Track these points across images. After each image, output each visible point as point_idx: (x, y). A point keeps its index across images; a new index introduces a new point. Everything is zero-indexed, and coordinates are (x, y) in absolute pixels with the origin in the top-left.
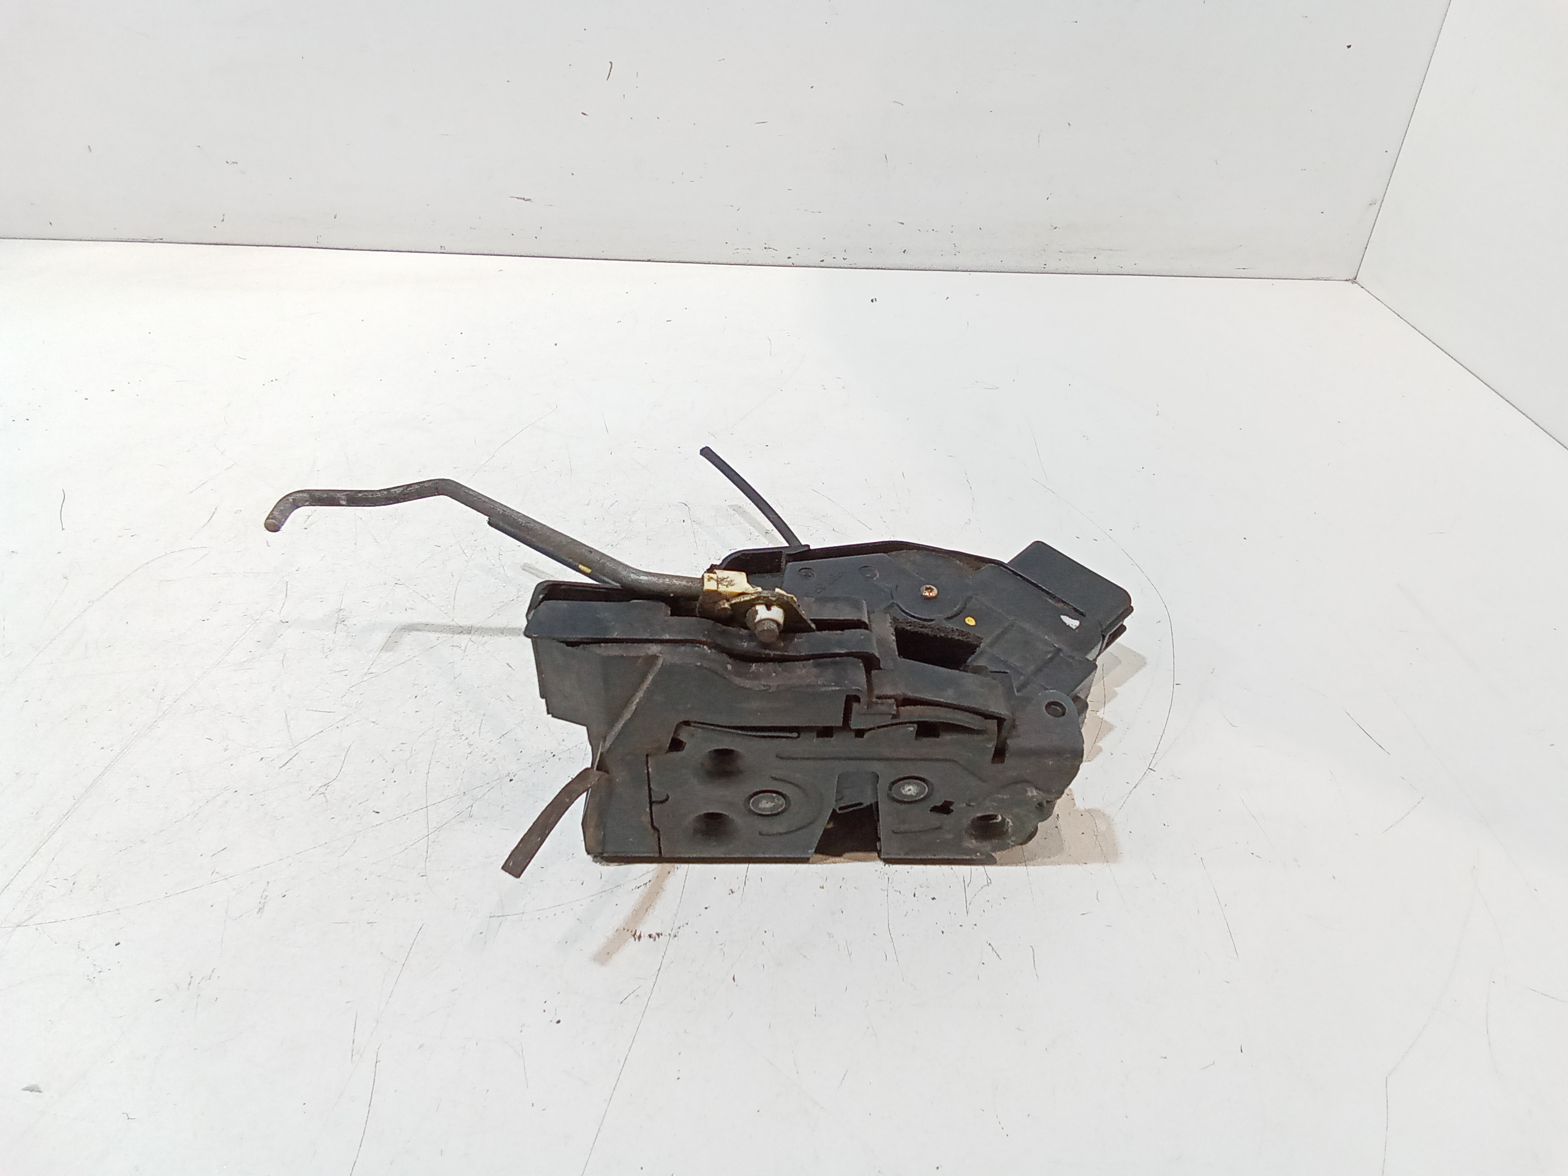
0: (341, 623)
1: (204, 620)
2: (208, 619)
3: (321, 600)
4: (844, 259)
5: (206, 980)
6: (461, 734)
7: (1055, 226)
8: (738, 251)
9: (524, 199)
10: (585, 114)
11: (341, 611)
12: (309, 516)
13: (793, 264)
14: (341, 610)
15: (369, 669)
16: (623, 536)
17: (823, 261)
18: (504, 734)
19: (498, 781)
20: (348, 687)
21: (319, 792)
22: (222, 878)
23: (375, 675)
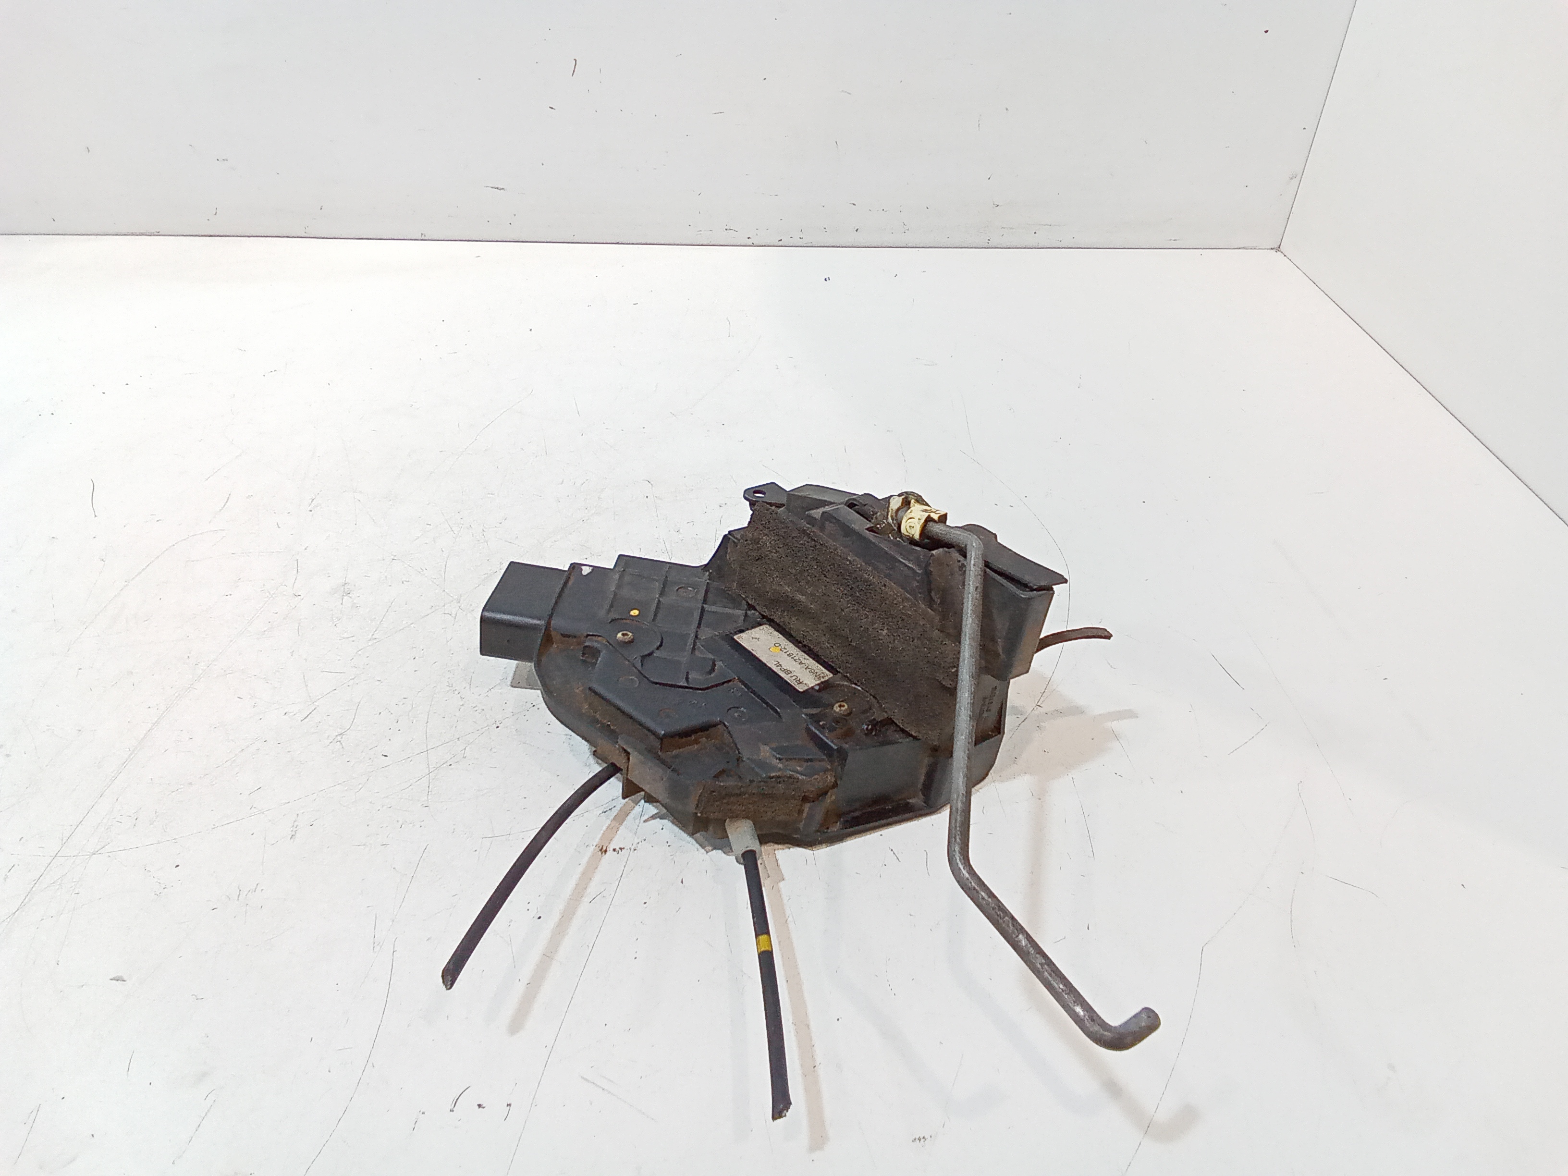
0: (346, 595)
1: (226, 595)
2: (231, 595)
3: (328, 575)
4: (800, 238)
5: (252, 892)
6: (454, 689)
7: (997, 205)
8: (700, 232)
9: (498, 188)
11: (346, 585)
12: (313, 499)
13: (753, 244)
14: (347, 583)
15: (373, 635)
16: (594, 514)
17: (781, 240)
18: (491, 688)
19: (487, 728)
20: (356, 651)
21: (336, 740)
22: (259, 812)
23: (379, 640)
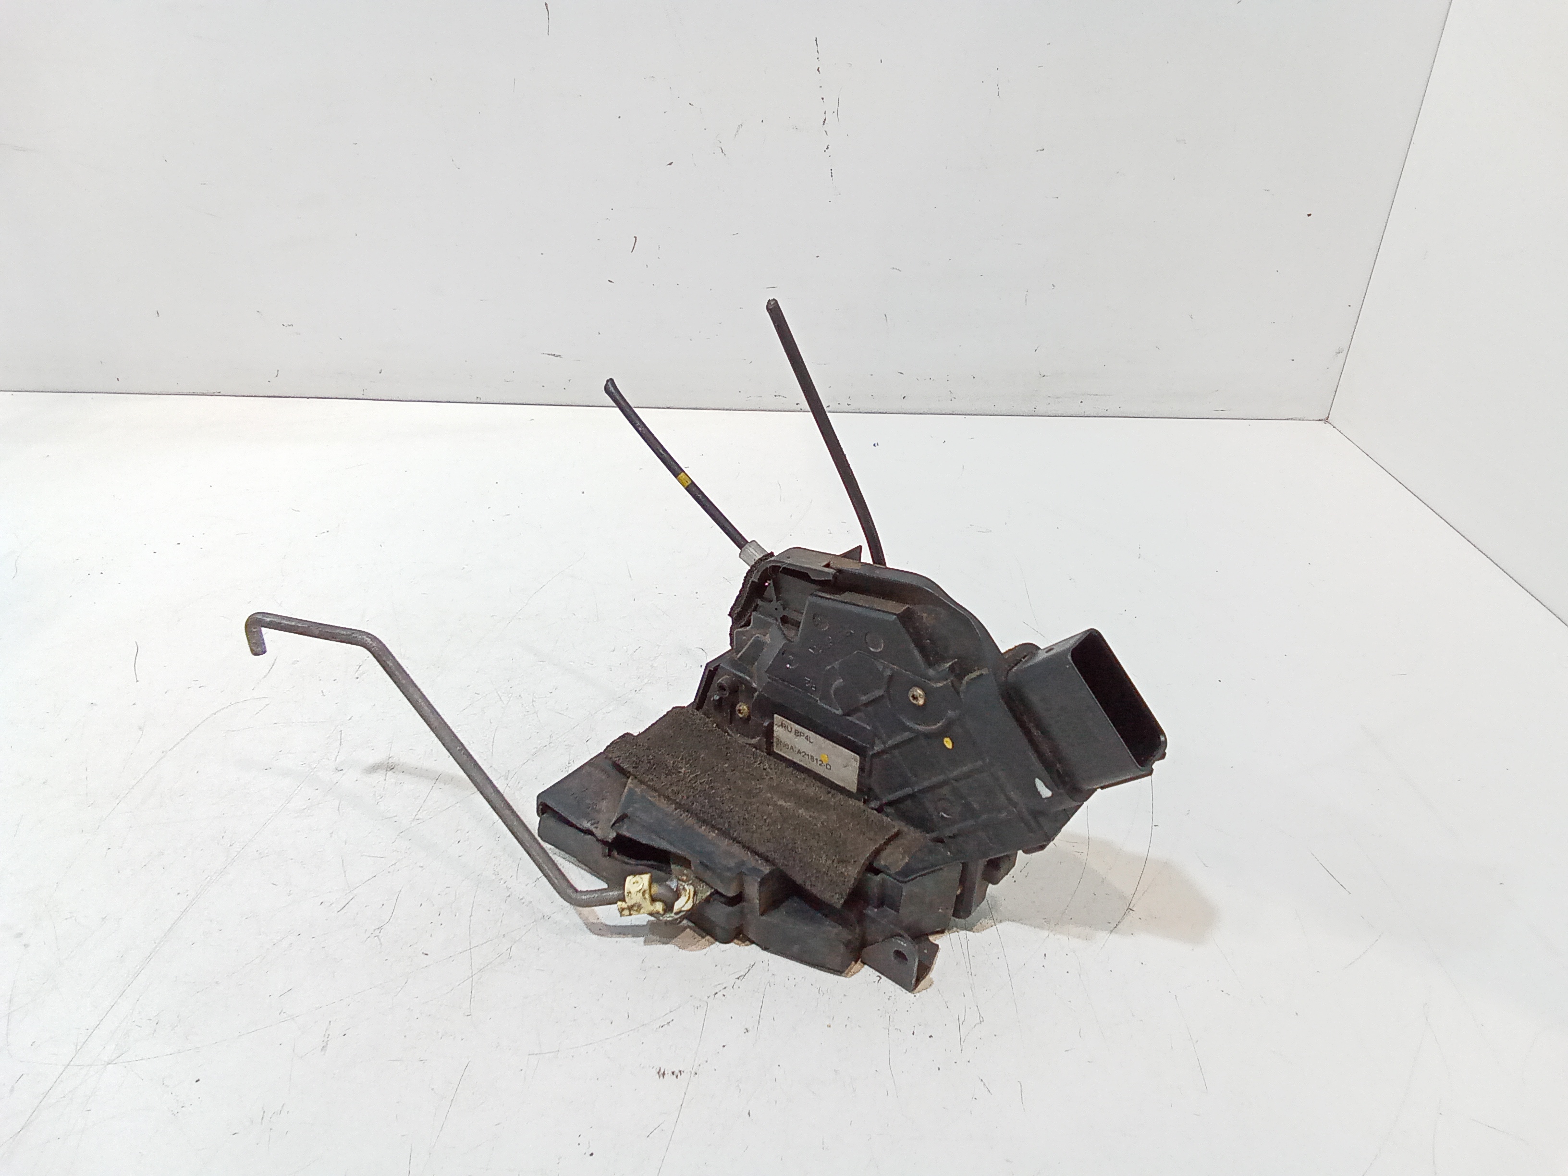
0: (390, 773)
1: (266, 769)
2: (271, 770)
3: (373, 748)
4: (848, 405)
5: (277, 1114)
6: (500, 877)
7: (1044, 375)
8: (750, 398)
9: (554, 355)
10: (611, 282)
11: (390, 759)
12: (360, 666)
13: (801, 409)
14: (391, 757)
15: (416, 815)
16: (646, 681)
18: (539, 877)
19: (535, 923)
20: (398, 834)
21: (374, 935)
22: (289, 1018)
23: (422, 821)
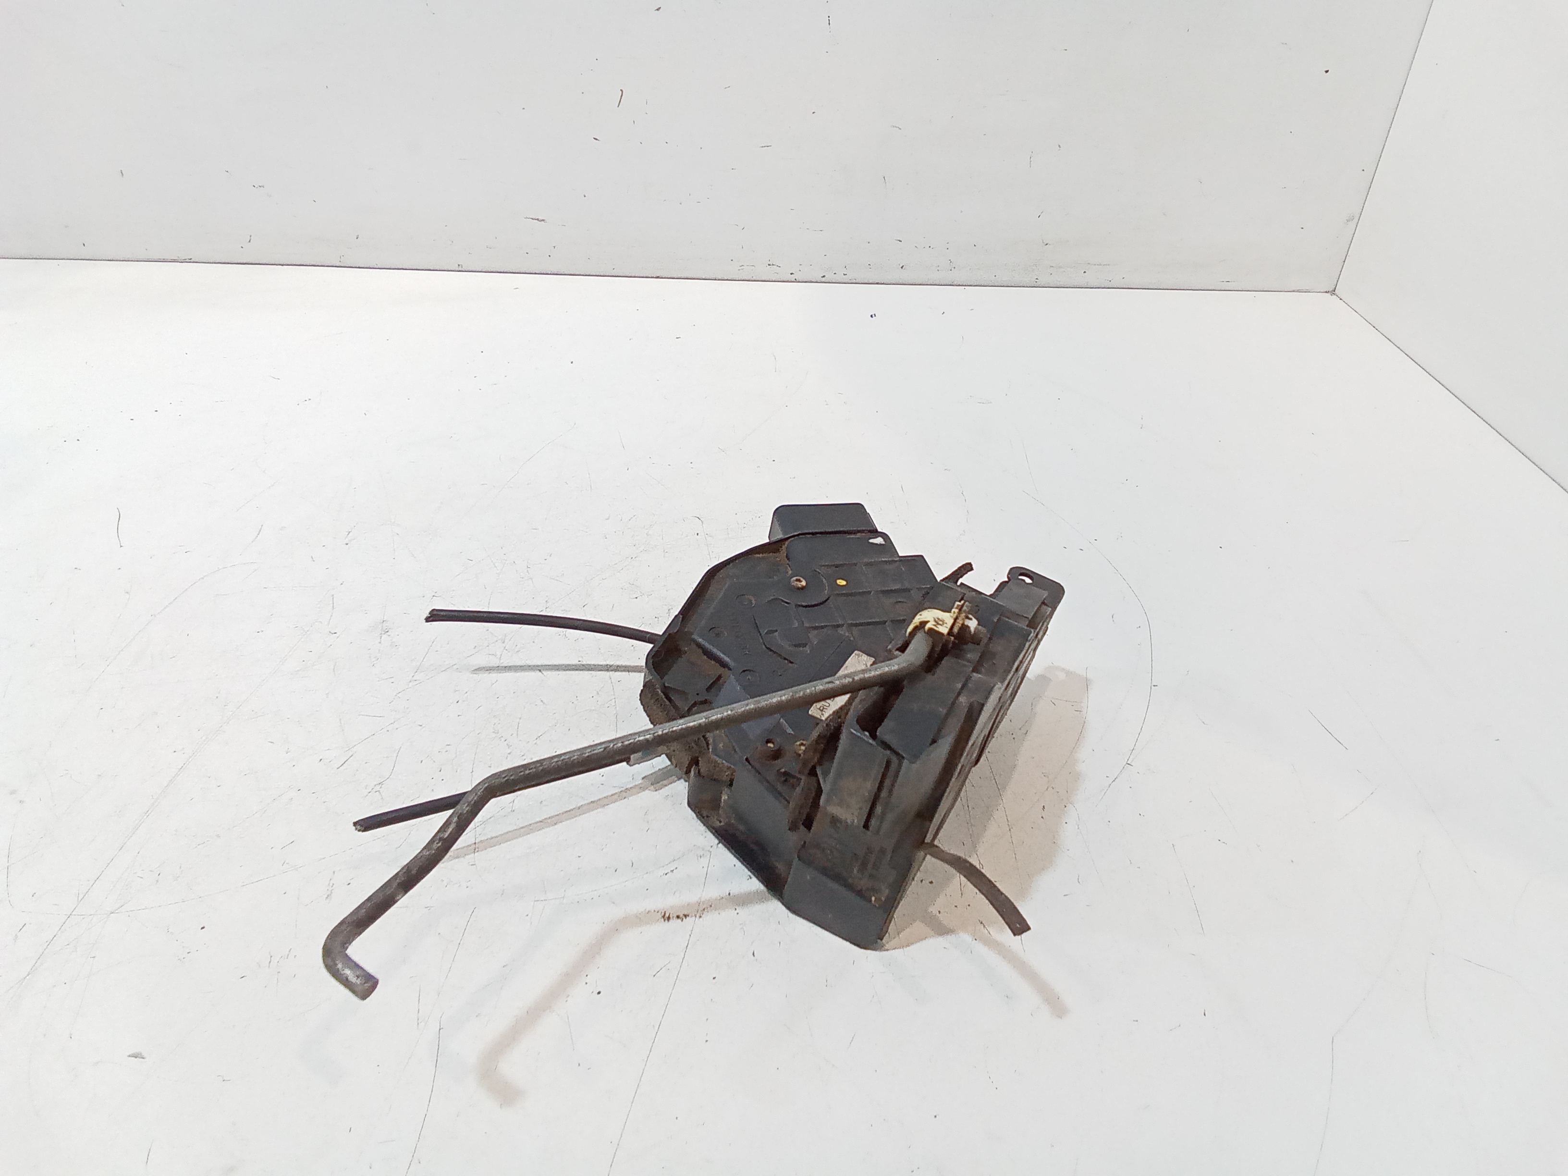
0: (384, 634)
1: (258, 632)
2: (262, 631)
3: (366, 612)
4: (844, 275)
5: (285, 959)
6: (500, 736)
7: (1046, 243)
8: (742, 267)
9: (537, 219)
10: (597, 139)
12: (349, 532)
13: (796, 279)
14: (385, 621)
15: (413, 676)
16: (642, 549)
17: (824, 276)
18: (539, 735)
20: (395, 694)
21: (374, 790)
22: (293, 869)
23: (419, 682)
